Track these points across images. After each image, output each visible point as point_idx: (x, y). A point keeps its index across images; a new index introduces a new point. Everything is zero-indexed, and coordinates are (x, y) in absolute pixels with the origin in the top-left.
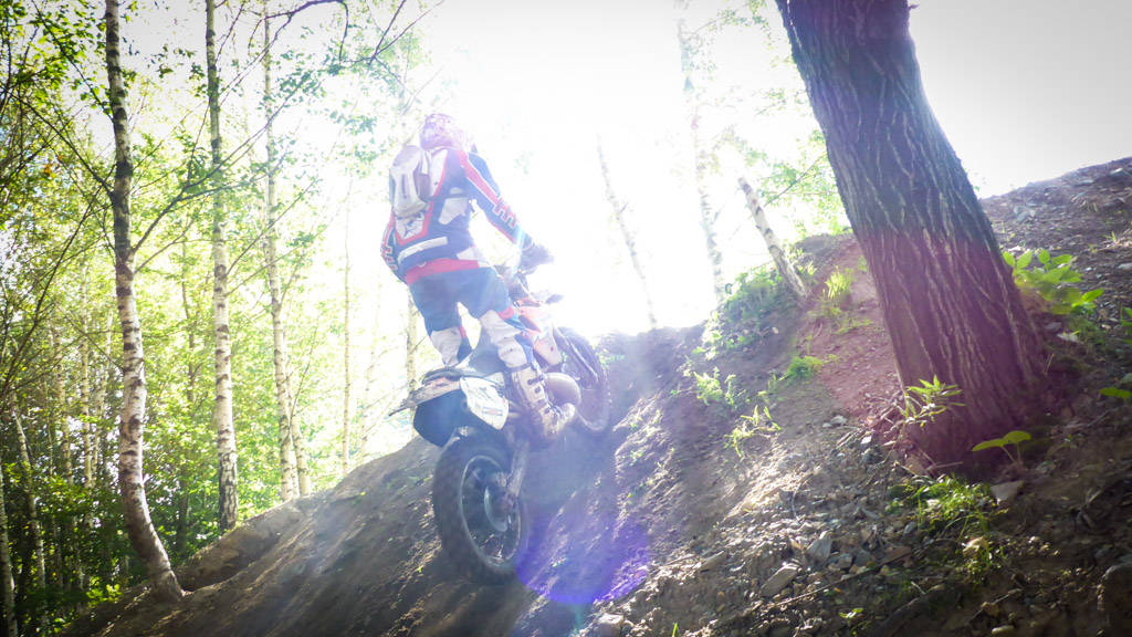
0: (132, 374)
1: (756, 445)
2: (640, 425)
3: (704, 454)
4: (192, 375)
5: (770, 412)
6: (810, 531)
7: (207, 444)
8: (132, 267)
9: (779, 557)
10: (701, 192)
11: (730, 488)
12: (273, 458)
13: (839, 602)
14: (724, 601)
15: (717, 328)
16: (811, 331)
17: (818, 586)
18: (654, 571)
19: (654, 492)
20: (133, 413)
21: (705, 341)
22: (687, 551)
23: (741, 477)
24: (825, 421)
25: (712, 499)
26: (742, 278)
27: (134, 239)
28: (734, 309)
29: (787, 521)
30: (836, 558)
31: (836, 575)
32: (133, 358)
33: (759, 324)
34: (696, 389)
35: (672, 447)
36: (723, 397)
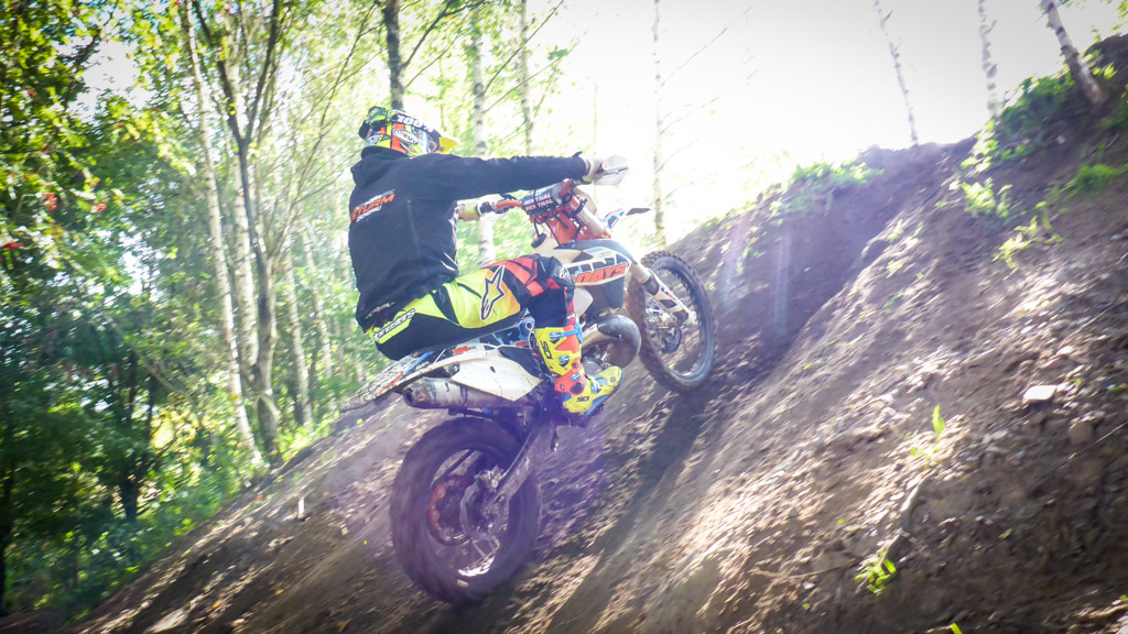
1: (1034, 256)
2: (900, 238)
3: (970, 266)
5: (1052, 223)
8: (403, 81)
15: (991, 139)
16: (1105, 140)
18: (917, 367)
19: (914, 301)
21: (977, 153)
22: (953, 351)
23: (1012, 289)
24: (1116, 233)
25: (978, 309)
28: (1012, 118)
33: (1042, 133)
34: (963, 201)
35: (935, 257)
36: (995, 209)
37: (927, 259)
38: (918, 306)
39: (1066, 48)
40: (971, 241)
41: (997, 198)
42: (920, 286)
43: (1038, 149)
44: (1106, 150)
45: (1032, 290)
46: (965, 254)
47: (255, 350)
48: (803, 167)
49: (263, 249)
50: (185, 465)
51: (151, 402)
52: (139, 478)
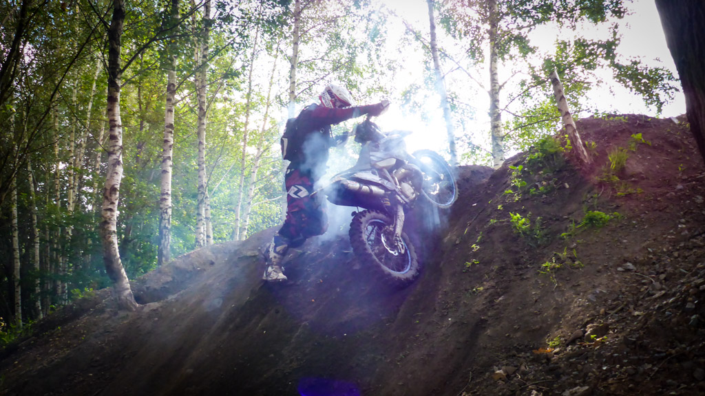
0: (115, 157)
16: (595, 191)
20: (113, 183)
32: (116, 146)
33: (554, 179)
43: (553, 189)
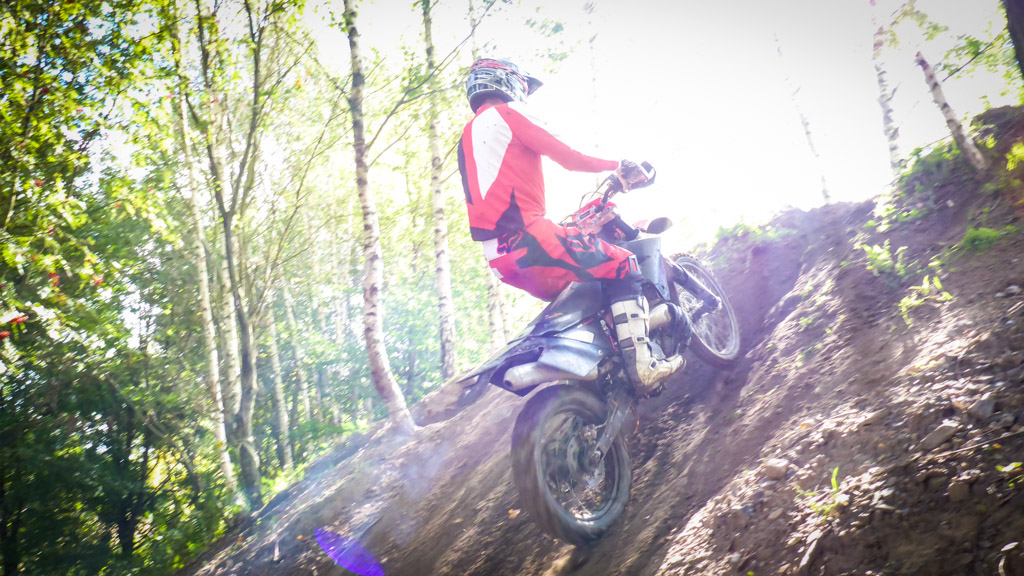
0: (370, 250)
1: (927, 313)
2: (810, 294)
3: (871, 322)
4: (416, 251)
5: (942, 281)
6: (973, 393)
7: (430, 308)
8: (367, 160)
9: (941, 414)
10: (878, 69)
11: (898, 352)
12: (483, 321)
13: (998, 457)
14: (884, 451)
15: (890, 202)
16: (988, 204)
17: (978, 442)
18: (819, 423)
19: (823, 355)
20: (372, 282)
21: (876, 216)
22: (852, 407)
23: (909, 343)
24: (999, 291)
25: (879, 362)
26: (918, 152)
27: (368, 139)
28: (907, 184)
29: (950, 383)
30: (997, 418)
31: (997, 433)
32: (371, 237)
33: (933, 197)
34: (866, 261)
35: (841, 314)
36: (893, 268)
37: (834, 315)
38: (826, 359)
39: (950, 122)
40: (873, 298)
41: (894, 258)
42: (829, 340)
43: (931, 211)
44: (990, 212)
45: (927, 344)
46: (867, 310)
47: (239, 398)
48: (725, 227)
49: (246, 310)
50: (177, 503)
51: (147, 445)
52: (135, 514)
